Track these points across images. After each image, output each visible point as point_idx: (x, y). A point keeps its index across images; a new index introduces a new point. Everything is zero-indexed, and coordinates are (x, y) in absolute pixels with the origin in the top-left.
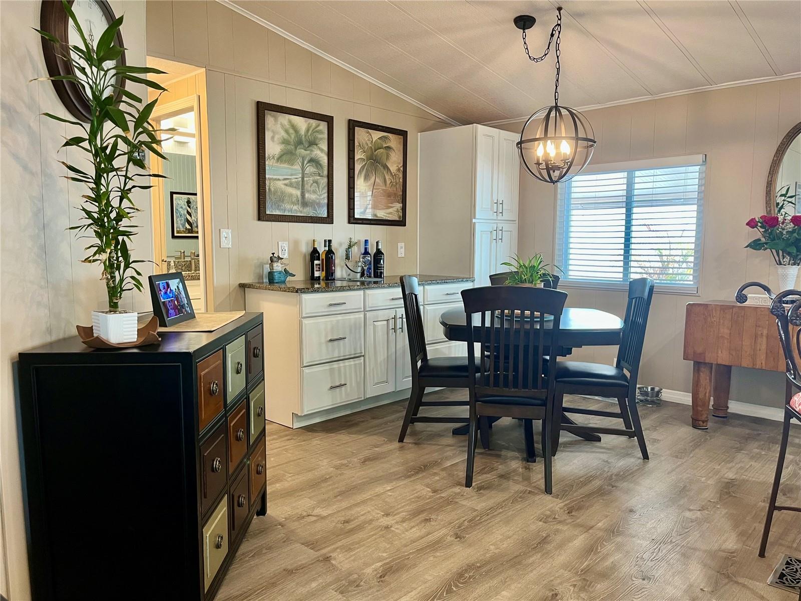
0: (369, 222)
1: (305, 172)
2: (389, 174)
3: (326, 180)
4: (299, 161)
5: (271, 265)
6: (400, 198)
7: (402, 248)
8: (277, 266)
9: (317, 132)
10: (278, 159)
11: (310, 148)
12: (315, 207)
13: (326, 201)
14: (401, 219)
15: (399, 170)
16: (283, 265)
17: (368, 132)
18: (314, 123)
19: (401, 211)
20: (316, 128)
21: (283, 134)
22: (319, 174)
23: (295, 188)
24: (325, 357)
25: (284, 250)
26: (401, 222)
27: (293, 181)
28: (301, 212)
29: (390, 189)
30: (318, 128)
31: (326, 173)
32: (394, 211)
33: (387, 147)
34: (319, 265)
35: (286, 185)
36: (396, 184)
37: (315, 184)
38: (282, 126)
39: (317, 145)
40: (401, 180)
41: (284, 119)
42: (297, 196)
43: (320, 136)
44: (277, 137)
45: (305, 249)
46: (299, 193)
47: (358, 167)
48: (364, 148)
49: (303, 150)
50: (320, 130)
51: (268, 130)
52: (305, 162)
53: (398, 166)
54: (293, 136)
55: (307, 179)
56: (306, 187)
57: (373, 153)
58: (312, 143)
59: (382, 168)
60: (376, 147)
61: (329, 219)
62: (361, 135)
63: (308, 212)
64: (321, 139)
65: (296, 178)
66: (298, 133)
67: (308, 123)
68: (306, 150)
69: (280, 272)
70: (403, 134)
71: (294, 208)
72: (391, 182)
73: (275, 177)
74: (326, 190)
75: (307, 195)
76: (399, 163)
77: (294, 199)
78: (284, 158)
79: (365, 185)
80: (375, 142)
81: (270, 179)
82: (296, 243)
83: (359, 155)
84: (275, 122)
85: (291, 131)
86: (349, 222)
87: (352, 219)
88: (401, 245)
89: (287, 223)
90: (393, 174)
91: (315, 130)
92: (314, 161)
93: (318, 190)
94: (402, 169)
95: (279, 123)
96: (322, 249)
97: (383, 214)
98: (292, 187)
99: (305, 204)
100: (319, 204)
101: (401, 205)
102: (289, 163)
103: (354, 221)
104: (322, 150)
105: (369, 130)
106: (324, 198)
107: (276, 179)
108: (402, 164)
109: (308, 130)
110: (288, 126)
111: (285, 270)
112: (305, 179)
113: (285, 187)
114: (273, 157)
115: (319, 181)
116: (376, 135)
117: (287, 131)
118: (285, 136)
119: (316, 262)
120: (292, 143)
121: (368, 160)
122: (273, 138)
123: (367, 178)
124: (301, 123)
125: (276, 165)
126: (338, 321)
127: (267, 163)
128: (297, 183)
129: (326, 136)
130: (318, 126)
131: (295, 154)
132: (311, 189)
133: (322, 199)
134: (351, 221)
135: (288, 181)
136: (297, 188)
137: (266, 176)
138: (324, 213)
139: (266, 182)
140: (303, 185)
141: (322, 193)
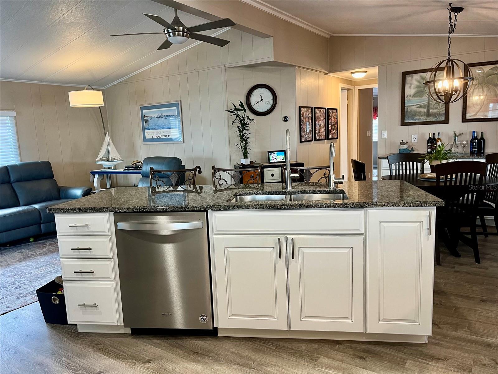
1: (430, 99)
4: (427, 94)
8: (403, 146)
10: (413, 96)
12: (436, 116)
13: (444, 112)
17: (481, 67)
23: (423, 108)
25: (415, 139)
27: (423, 105)
28: (426, 119)
35: (417, 107)
37: (437, 104)
38: (416, 80)
41: (416, 76)
42: (424, 112)
44: (413, 86)
45: (426, 138)
46: (425, 110)
51: (407, 83)
54: (422, 83)
55: (432, 102)
56: (431, 106)
57: (485, 79)
59: (494, 86)
60: (488, 75)
61: (446, 121)
63: (431, 119)
65: (424, 103)
66: (425, 80)
69: (405, 149)
71: (421, 118)
73: (409, 105)
74: (444, 106)
75: (431, 111)
77: (422, 114)
78: (417, 94)
80: (486, 72)
81: (407, 106)
82: (423, 135)
84: (411, 79)
85: (422, 81)
89: (418, 125)
93: (439, 107)
95: (414, 79)
98: (422, 108)
99: (428, 114)
102: (420, 97)
106: (442, 111)
107: (411, 106)
110: (419, 79)
112: (430, 103)
114: (410, 96)
116: (488, 68)
117: (419, 82)
118: (418, 84)
120: (422, 86)
121: (480, 84)
124: (426, 75)
125: (412, 99)
127: (406, 99)
128: (425, 106)
131: (424, 92)
132: (434, 107)
133: (441, 111)
134: (463, 121)
135: (419, 106)
136: (424, 108)
137: (405, 105)
138: (442, 119)
139: (405, 108)
140: (428, 106)
141: (441, 108)
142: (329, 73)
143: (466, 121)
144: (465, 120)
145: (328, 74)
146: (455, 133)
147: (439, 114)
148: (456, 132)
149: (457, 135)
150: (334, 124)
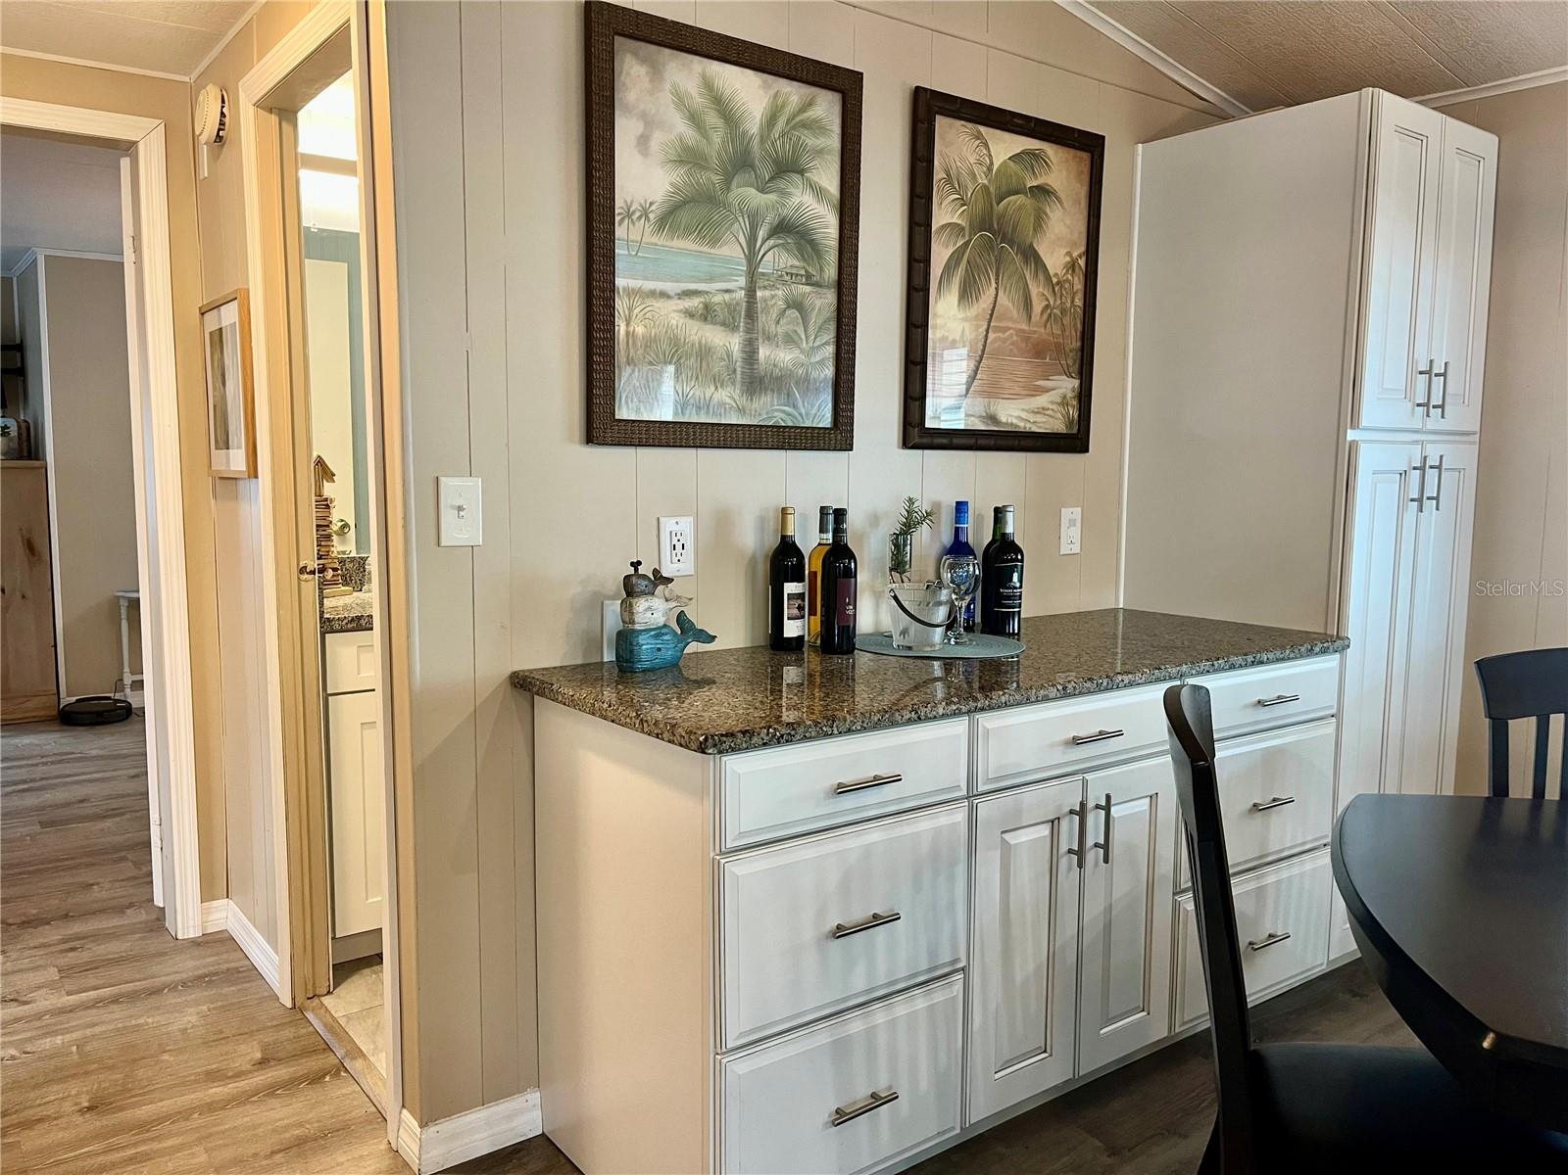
0: (972, 441)
1: (760, 270)
2: (1041, 277)
3: (829, 298)
4: (740, 230)
5: (627, 608)
6: (1072, 361)
7: (1072, 523)
8: (649, 608)
9: (804, 125)
10: (662, 221)
11: (781, 184)
12: (789, 394)
13: (829, 372)
14: (1075, 431)
15: (1072, 266)
16: (673, 604)
17: (978, 136)
18: (793, 92)
19: (1075, 403)
20: (802, 110)
21: (681, 127)
22: (808, 276)
23: (723, 324)
24: (816, 999)
25: (679, 546)
26: (1074, 441)
27: (718, 299)
28: (741, 411)
29: (1043, 330)
30: (811, 114)
31: (831, 272)
32: (1052, 403)
33: (1038, 188)
34: (801, 596)
36: (1063, 311)
37: (793, 313)
38: (680, 100)
39: (801, 172)
40: (1079, 302)
41: (687, 73)
42: (729, 355)
43: (811, 141)
44: (658, 139)
45: (752, 540)
46: (735, 343)
47: (941, 253)
48: (960, 188)
49: (753, 191)
50: (816, 121)
51: (627, 109)
52: (761, 234)
53: (1069, 254)
54: (717, 138)
55: (767, 293)
56: (762, 321)
57: (992, 207)
58: (788, 167)
59: (1018, 259)
60: (1004, 189)
61: (838, 435)
62: (954, 142)
63: (767, 410)
64: (820, 152)
65: (727, 291)
66: (737, 126)
67: (772, 92)
68: (762, 191)
69: (659, 632)
70: (1089, 146)
71: (716, 397)
72: (1047, 306)
73: (649, 285)
74: (829, 335)
75: (763, 352)
76: (1074, 245)
77: (718, 367)
78: (684, 216)
79: (961, 315)
80: (998, 170)
81: (631, 293)
82: (721, 524)
83: (945, 213)
84: (652, 81)
85: (712, 119)
86: (907, 443)
87: (916, 434)
88: (1071, 514)
89: (693, 451)
90: (1055, 280)
91: (797, 119)
92: (792, 231)
93: (803, 337)
94: (1082, 262)
95: (668, 86)
96: (810, 540)
97: (1016, 414)
98: (713, 322)
99: (755, 382)
100: (806, 384)
101: (1076, 383)
102: (701, 237)
103: (925, 441)
104: (819, 192)
105: (982, 129)
106: (821, 362)
107: (654, 294)
108: (1083, 249)
109: (771, 120)
110: (698, 100)
111: (681, 619)
112: (759, 294)
113: (690, 322)
114: (645, 214)
115: (807, 303)
116: (1005, 146)
117: (695, 119)
118: (689, 134)
119: (791, 588)
120: (714, 162)
121: (973, 230)
122: (643, 142)
123: (968, 293)
124: (748, 90)
125: (654, 240)
126: (868, 851)
127: (620, 232)
128: (731, 308)
129: (834, 141)
130: (810, 104)
131: (726, 205)
132: (780, 330)
133: (814, 365)
134: (910, 439)
135: (697, 302)
136: (730, 326)
137: (618, 282)
138: (820, 413)
139: (617, 302)
140: (751, 315)
141: (817, 343)
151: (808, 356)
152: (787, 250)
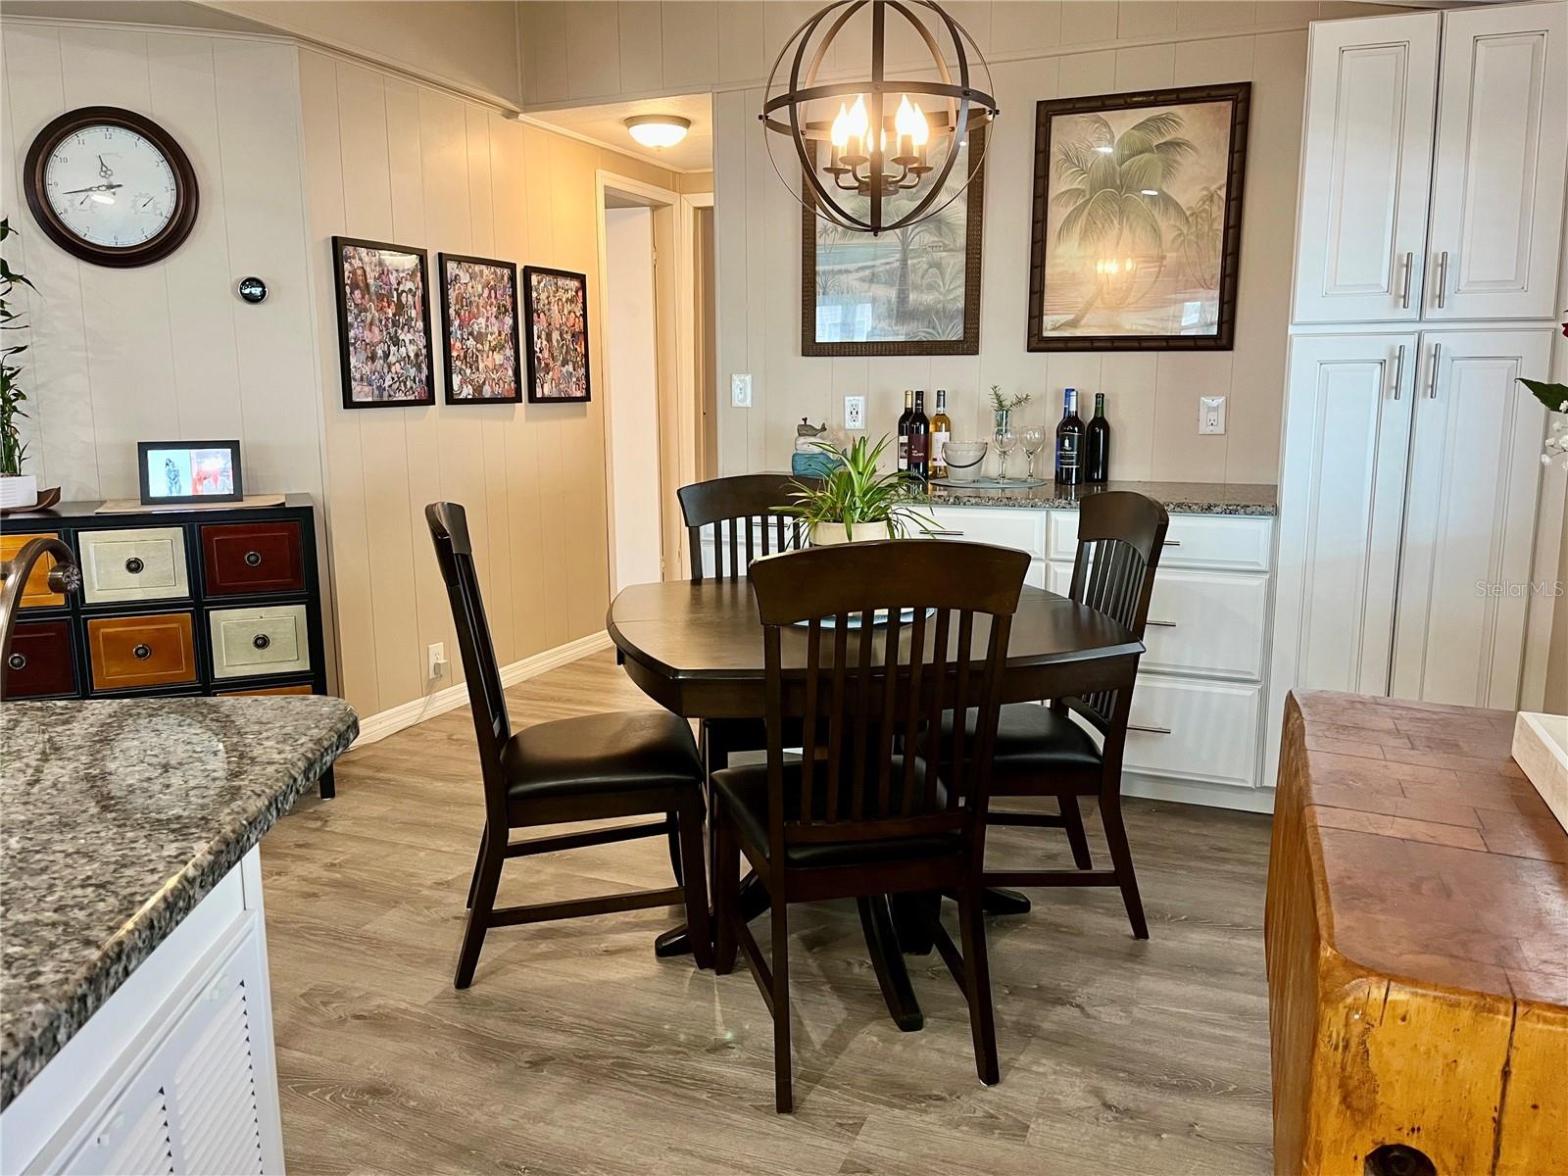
0: (1109, 344)
1: (911, 247)
3: (961, 258)
7: (1213, 409)
8: (807, 443)
12: (930, 321)
13: (961, 304)
14: (1216, 333)
15: (1209, 198)
17: (1098, 120)
19: (1214, 309)
22: (945, 246)
23: (886, 283)
25: (853, 413)
27: (881, 269)
28: (896, 333)
29: (1174, 254)
31: (962, 241)
33: (1164, 143)
35: (862, 280)
36: (1200, 237)
37: (934, 270)
40: (1220, 226)
42: (889, 302)
46: (892, 293)
47: (1061, 213)
48: (1079, 163)
49: (905, 202)
53: (1204, 188)
55: (916, 261)
56: (911, 277)
57: (1114, 170)
60: (1127, 153)
61: (968, 345)
62: (1070, 132)
63: (921, 332)
65: (887, 263)
68: (911, 200)
70: (1235, 93)
71: (879, 326)
72: (1180, 235)
73: (837, 267)
74: (961, 281)
75: (912, 297)
76: (1213, 180)
77: (881, 308)
79: (1082, 254)
80: (1121, 140)
81: (823, 272)
82: (885, 398)
83: (1064, 183)
86: (1031, 349)
88: (1212, 401)
89: (867, 358)
90: (1188, 213)
92: (932, 220)
93: (941, 284)
94: (1223, 192)
97: (1143, 322)
98: (879, 282)
99: (906, 315)
100: (940, 314)
101: (1217, 294)
104: (953, 192)
105: (1100, 114)
106: (955, 299)
107: (840, 272)
108: (1225, 181)
112: (909, 262)
113: (863, 284)
115: (944, 263)
116: (1124, 122)
119: (901, 439)
121: (1093, 190)
127: (819, 241)
128: (890, 273)
132: (925, 282)
133: (948, 301)
134: (1033, 345)
135: (868, 272)
136: (889, 283)
137: (817, 268)
138: (955, 332)
139: (818, 279)
140: (904, 276)
141: (952, 287)
142: (525, 111)
143: (1042, 345)
144: (1038, 342)
145: (518, 113)
146: (998, 397)
147: (945, 315)
148: (1000, 392)
149: (1007, 403)
150: (568, 337)
151: (945, 295)
152: (930, 233)
